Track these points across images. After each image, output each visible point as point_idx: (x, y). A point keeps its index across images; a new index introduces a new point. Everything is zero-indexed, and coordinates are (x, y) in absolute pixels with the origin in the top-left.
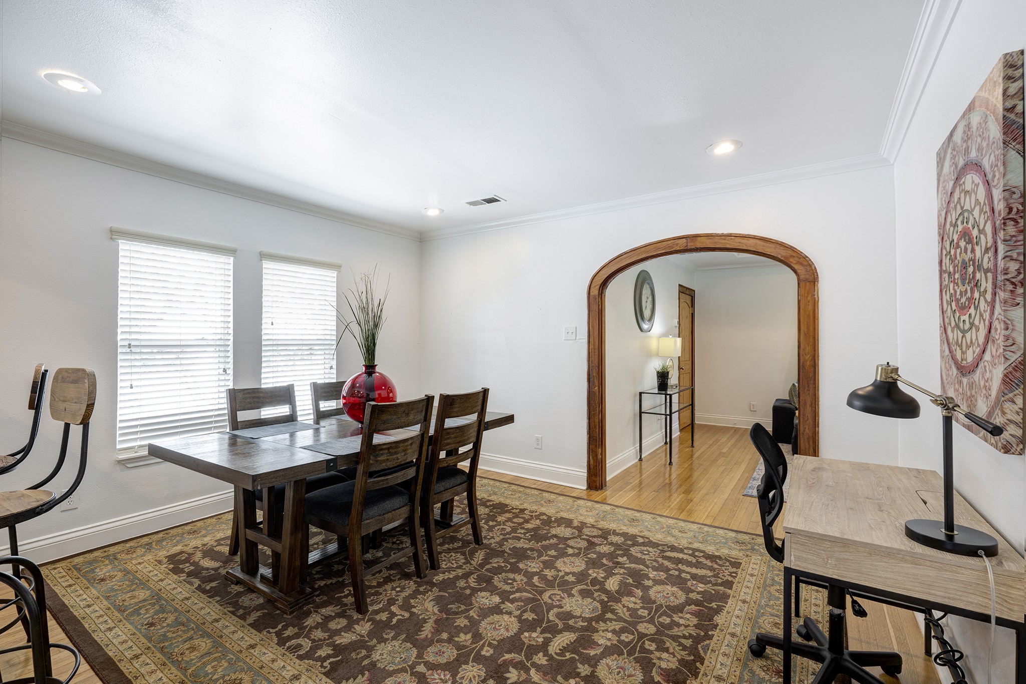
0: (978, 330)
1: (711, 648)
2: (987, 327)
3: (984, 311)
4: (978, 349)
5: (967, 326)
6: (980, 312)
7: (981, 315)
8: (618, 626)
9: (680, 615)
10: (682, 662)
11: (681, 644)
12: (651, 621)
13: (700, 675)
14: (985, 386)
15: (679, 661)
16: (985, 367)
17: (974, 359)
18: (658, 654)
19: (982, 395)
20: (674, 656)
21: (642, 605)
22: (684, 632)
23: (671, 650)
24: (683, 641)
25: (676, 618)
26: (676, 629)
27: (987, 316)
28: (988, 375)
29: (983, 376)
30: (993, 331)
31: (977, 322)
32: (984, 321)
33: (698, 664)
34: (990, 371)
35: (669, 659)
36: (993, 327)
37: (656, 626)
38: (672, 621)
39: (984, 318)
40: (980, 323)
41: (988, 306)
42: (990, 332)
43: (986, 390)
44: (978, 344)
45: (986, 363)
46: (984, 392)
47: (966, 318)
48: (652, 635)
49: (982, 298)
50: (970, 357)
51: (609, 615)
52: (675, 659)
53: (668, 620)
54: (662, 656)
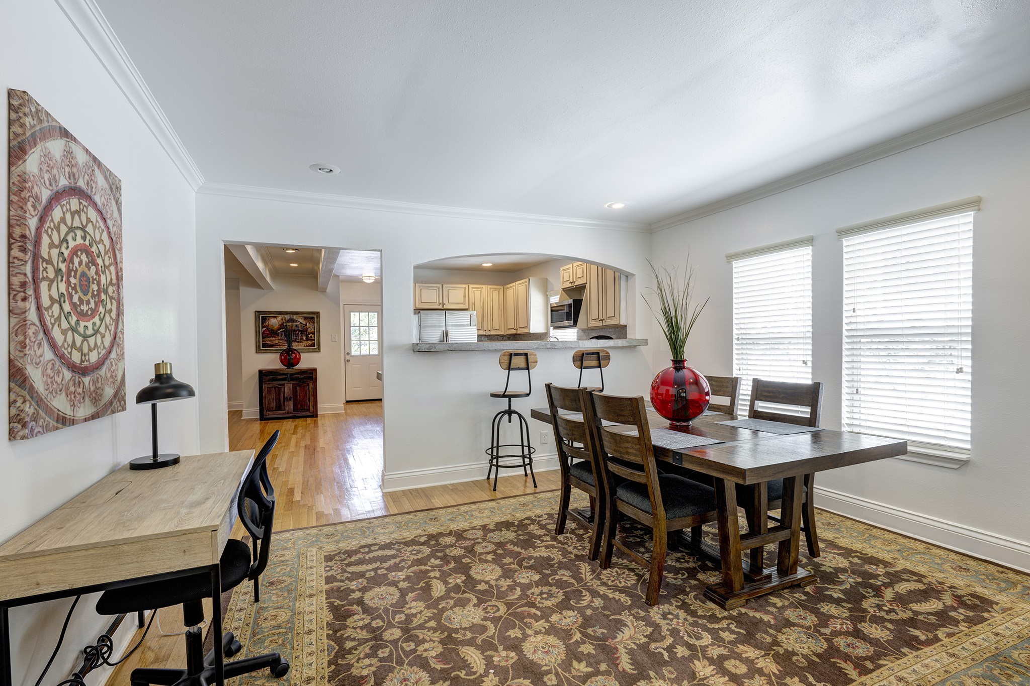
0: (103, 337)
1: (326, 652)
2: (112, 336)
3: (110, 324)
4: (104, 351)
5: (90, 331)
6: (106, 324)
7: (107, 327)
8: (416, 622)
9: (373, 669)
10: (345, 627)
11: (354, 640)
12: (395, 642)
13: (325, 626)
14: (112, 376)
15: (348, 626)
16: (111, 363)
17: (99, 358)
18: (367, 621)
19: (109, 383)
20: (353, 628)
21: (418, 653)
22: (357, 652)
23: (358, 630)
24: (355, 643)
25: (374, 661)
26: (367, 651)
27: (112, 328)
28: (114, 367)
29: (109, 369)
30: (117, 339)
31: (102, 330)
32: (110, 331)
33: (331, 632)
34: (116, 365)
35: (355, 623)
36: (117, 336)
37: (386, 641)
38: (377, 657)
39: (110, 329)
40: (106, 332)
41: (113, 321)
42: (115, 338)
43: (112, 378)
44: (104, 347)
45: (112, 360)
46: (111, 380)
47: (90, 324)
48: (383, 632)
49: (107, 315)
50: (94, 357)
51: (433, 624)
52: (351, 626)
53: (381, 654)
54: (362, 622)
